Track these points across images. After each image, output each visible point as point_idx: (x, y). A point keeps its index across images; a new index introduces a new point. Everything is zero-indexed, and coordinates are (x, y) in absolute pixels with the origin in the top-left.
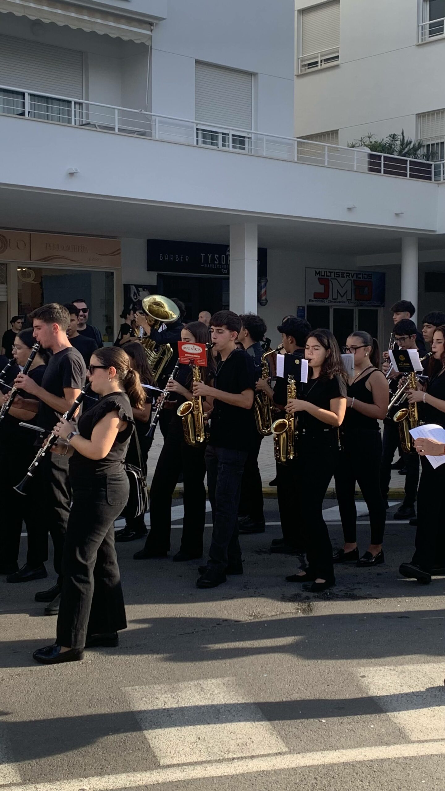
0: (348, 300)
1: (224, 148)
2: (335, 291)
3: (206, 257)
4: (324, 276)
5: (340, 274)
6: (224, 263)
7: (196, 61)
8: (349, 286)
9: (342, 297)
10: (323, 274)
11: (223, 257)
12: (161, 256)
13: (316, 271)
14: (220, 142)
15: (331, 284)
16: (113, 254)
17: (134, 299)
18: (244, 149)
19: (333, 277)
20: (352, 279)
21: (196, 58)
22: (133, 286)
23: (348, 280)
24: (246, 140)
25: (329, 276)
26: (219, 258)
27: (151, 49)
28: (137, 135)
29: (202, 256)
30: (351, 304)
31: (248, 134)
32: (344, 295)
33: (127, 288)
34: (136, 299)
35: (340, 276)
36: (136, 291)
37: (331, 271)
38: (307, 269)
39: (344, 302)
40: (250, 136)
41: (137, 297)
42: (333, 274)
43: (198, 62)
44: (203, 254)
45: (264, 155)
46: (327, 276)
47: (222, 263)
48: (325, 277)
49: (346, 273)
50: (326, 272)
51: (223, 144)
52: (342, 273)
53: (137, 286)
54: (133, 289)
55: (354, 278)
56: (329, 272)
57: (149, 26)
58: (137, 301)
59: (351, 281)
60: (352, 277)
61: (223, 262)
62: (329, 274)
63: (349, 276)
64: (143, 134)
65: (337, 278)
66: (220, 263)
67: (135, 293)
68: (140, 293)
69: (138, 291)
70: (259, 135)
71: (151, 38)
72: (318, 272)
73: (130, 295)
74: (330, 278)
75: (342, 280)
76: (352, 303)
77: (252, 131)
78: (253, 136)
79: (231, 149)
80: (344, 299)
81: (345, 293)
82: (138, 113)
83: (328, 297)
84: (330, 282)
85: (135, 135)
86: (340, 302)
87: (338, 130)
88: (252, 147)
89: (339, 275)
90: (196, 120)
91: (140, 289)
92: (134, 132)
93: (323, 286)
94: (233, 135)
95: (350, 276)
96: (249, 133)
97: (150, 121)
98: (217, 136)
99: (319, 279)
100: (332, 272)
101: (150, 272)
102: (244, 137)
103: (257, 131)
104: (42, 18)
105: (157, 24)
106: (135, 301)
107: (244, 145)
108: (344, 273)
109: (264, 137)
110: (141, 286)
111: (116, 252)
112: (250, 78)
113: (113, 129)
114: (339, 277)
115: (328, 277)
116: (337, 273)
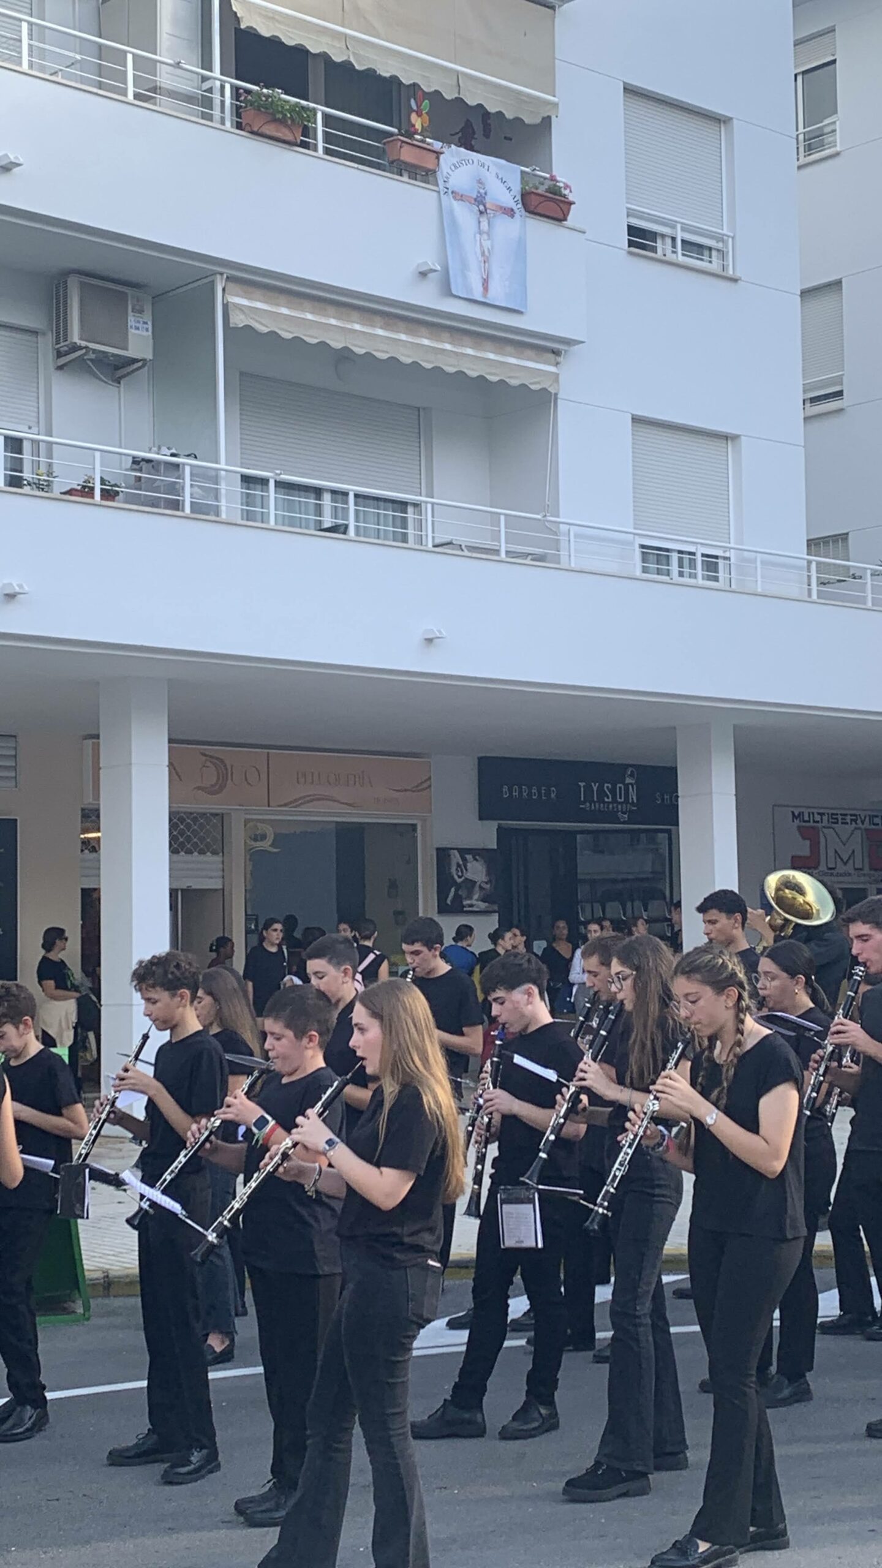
0: (856, 869)
1: (682, 580)
2: (831, 853)
3: (588, 788)
4: (809, 821)
5: (840, 817)
6: (623, 800)
7: (633, 419)
8: (857, 842)
9: (845, 864)
10: (806, 818)
11: (620, 788)
12: (505, 789)
13: (793, 813)
14: (674, 567)
15: (822, 840)
16: (417, 789)
17: (456, 877)
18: (716, 579)
19: (825, 823)
20: (863, 827)
21: (634, 413)
22: (456, 851)
23: (856, 828)
24: (721, 562)
25: (818, 822)
26: (613, 791)
27: (556, 399)
28: (532, 560)
29: (580, 786)
30: (862, 879)
31: (725, 552)
32: (847, 861)
33: (443, 854)
34: (460, 877)
35: (840, 821)
36: (461, 863)
37: (821, 811)
38: (776, 808)
39: (850, 874)
40: (727, 555)
41: (462, 872)
42: (825, 818)
43: (636, 420)
44: (582, 784)
45: (759, 590)
46: (814, 822)
47: (619, 800)
48: (812, 824)
49: (851, 815)
50: (813, 813)
51: (679, 572)
52: (841, 815)
53: (463, 852)
54: (456, 857)
55: (867, 824)
56: (819, 814)
57: (551, 356)
58: (462, 882)
59: (859, 831)
60: (863, 823)
61: (620, 798)
62: (818, 818)
63: (855, 821)
64: (541, 558)
65: (834, 825)
66: (614, 801)
67: (458, 865)
68: (469, 865)
69: (464, 860)
70: (746, 553)
71: (556, 377)
72: (796, 814)
73: (450, 869)
74: (819, 825)
75: (845, 830)
76: (864, 875)
77: (732, 545)
78: (732, 554)
79: (700, 581)
80: (849, 868)
81: (849, 859)
82: (539, 520)
83: (819, 863)
84: (821, 835)
85: (528, 561)
86: (841, 875)
87: (847, 534)
88: (732, 575)
89: (837, 819)
90: (635, 528)
91: (469, 857)
92: (526, 555)
93: (808, 843)
94: (703, 555)
95: (859, 821)
96: (726, 549)
97: (555, 534)
98: (668, 556)
99: (799, 828)
100: (824, 814)
101: (486, 822)
102: (716, 557)
103: (742, 544)
104: (375, 350)
105: (566, 351)
106: (459, 880)
107: (716, 571)
108: (846, 815)
109: (759, 555)
110: (469, 851)
111: (424, 786)
112: (725, 446)
113: (497, 552)
114: (837, 823)
115: (816, 824)
116: (833, 814)
